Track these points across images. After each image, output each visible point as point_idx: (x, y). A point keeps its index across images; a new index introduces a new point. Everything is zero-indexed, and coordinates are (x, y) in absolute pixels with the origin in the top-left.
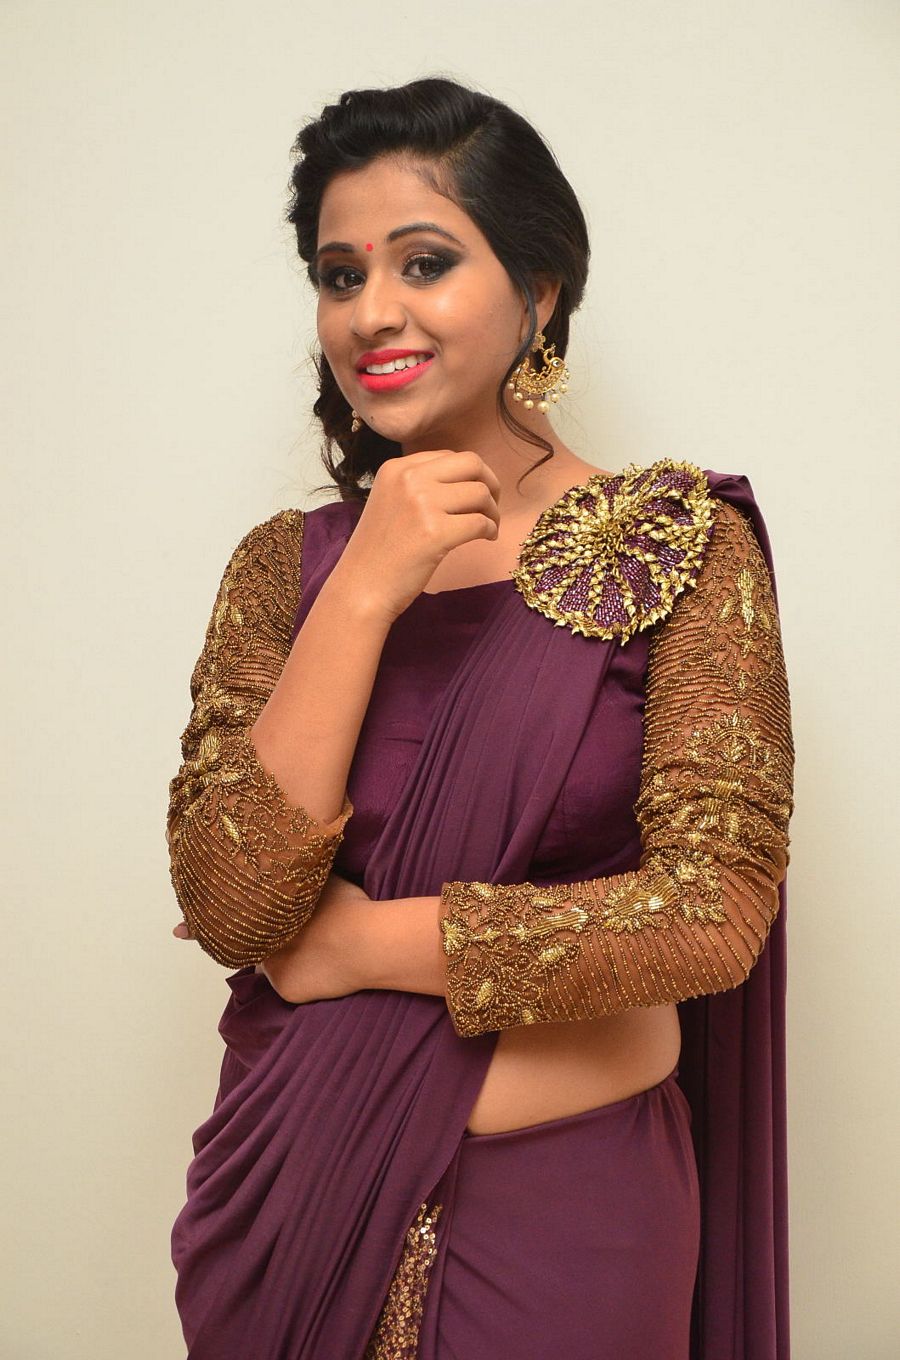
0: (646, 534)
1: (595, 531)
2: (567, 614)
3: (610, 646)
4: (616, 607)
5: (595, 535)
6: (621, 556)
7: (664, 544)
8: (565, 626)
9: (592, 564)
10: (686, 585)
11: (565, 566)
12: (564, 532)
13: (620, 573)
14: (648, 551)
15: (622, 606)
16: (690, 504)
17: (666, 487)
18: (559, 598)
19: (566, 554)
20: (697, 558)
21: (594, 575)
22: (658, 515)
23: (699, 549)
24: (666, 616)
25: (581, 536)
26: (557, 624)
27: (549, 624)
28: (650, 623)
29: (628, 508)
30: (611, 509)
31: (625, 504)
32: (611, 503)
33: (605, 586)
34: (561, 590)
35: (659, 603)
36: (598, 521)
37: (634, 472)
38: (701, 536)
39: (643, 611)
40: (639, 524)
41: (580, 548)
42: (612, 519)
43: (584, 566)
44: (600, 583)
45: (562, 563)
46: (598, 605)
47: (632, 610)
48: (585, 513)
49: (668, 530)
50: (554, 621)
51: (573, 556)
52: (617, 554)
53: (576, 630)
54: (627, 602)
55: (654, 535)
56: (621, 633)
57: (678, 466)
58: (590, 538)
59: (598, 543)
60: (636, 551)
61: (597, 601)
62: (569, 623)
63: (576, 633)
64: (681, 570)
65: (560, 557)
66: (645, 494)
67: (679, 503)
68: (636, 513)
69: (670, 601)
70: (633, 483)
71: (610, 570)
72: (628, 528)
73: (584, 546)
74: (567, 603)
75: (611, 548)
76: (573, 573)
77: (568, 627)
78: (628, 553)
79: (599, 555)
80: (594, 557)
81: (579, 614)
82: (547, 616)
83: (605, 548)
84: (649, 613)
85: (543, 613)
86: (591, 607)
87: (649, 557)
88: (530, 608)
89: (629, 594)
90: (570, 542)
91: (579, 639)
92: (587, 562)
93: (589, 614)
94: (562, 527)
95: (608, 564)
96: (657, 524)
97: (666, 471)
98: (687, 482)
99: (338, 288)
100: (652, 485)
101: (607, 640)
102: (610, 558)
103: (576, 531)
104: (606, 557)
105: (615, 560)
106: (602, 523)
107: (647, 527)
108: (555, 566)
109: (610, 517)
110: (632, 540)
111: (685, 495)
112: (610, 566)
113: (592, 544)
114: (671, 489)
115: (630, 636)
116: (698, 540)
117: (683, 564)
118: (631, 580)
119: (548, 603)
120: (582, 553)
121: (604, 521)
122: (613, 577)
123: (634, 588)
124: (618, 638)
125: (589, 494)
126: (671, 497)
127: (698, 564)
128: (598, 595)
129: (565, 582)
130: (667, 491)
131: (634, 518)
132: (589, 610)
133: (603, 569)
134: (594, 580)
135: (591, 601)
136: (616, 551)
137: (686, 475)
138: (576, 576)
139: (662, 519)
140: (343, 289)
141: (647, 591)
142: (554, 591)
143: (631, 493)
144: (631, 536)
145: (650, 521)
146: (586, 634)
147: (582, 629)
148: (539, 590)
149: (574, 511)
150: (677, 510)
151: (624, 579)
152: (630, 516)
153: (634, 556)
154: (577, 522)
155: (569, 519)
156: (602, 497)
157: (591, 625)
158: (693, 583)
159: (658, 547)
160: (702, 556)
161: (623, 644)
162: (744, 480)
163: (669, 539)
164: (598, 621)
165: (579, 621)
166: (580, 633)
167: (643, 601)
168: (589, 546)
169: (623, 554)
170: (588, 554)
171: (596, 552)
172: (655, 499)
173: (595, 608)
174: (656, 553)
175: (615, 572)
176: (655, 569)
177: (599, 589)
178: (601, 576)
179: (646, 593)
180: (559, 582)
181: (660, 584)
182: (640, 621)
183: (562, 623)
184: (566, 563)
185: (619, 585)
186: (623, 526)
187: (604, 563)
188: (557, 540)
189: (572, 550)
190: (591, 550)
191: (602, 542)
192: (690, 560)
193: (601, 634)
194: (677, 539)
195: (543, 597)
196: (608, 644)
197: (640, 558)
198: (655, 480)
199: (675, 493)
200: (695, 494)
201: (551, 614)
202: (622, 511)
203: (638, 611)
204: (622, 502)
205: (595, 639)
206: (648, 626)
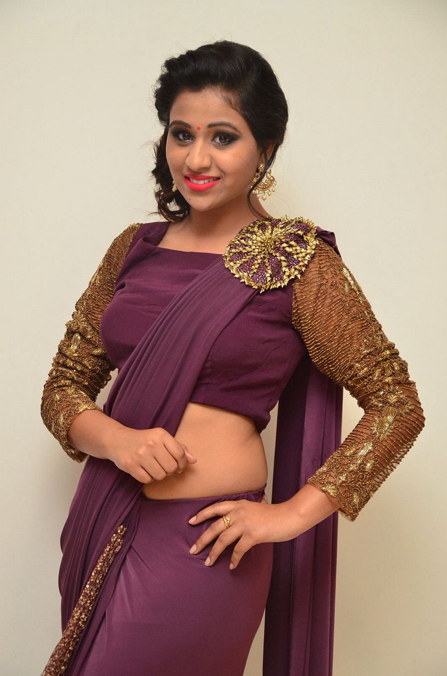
0: (284, 248)
1: (262, 241)
2: (241, 273)
3: (255, 292)
4: (262, 275)
5: (262, 243)
6: (270, 254)
7: (290, 254)
8: (238, 278)
9: (257, 255)
10: (296, 276)
11: (245, 253)
12: (249, 238)
13: (268, 262)
14: (283, 255)
15: (265, 276)
16: (306, 239)
17: (297, 229)
18: (239, 265)
19: (247, 248)
20: (303, 266)
21: (257, 260)
22: (291, 241)
23: (306, 262)
24: (284, 286)
25: (255, 241)
26: (235, 276)
27: (232, 275)
28: (276, 287)
29: (279, 235)
30: (272, 233)
31: (278, 232)
32: (272, 231)
33: (260, 266)
34: (241, 263)
35: (282, 279)
36: (264, 237)
37: (286, 219)
38: (308, 256)
39: (274, 281)
40: (282, 243)
41: (254, 247)
42: (271, 238)
43: (254, 255)
44: (258, 264)
45: (244, 251)
46: (255, 272)
47: (269, 279)
48: (261, 232)
49: (294, 248)
50: (234, 275)
51: (250, 250)
52: (269, 253)
53: (242, 280)
54: (268, 275)
55: (287, 249)
56: (262, 287)
57: (305, 220)
58: (259, 244)
59: (262, 247)
60: (278, 254)
61: (255, 271)
62: (240, 277)
63: (242, 282)
64: (296, 269)
65: (244, 249)
66: (287, 230)
67: (302, 237)
68: (282, 238)
69: (287, 280)
70: (284, 223)
71: (264, 259)
72: (277, 243)
73: (256, 246)
74: (242, 268)
75: (267, 250)
76: (248, 257)
77: (239, 278)
78: (274, 254)
79: (261, 252)
80: (259, 252)
81: (246, 274)
82: (232, 272)
83: (264, 250)
84: (276, 282)
85: (230, 270)
86: (252, 272)
87: (283, 258)
88: (226, 267)
89: (270, 272)
90: (250, 243)
91: (243, 284)
92: (255, 254)
93: (250, 276)
94: (249, 235)
95: (264, 257)
96: (290, 245)
97: (299, 222)
98: (307, 228)
99: (179, 139)
100: (292, 227)
101: (254, 288)
102: (266, 254)
103: (254, 238)
104: (264, 253)
105: (267, 256)
106: (266, 238)
107: (285, 245)
108: (241, 252)
109: (270, 237)
110: (277, 249)
111: (304, 234)
112: (265, 258)
113: (259, 246)
114: (299, 230)
115: (265, 290)
116: (307, 258)
117: (297, 267)
118: (272, 266)
119: (234, 267)
120: (254, 250)
121: (267, 237)
122: (265, 263)
123: (272, 270)
124: (259, 289)
125: (264, 223)
126: (299, 234)
127: (304, 269)
128: (256, 268)
129: (243, 260)
130: (297, 231)
131: (280, 240)
132: (251, 274)
133: (261, 258)
134: (256, 262)
135: (252, 270)
136: (269, 252)
137: (307, 226)
138: (249, 258)
139: (293, 243)
140: (182, 140)
141: (278, 272)
142: (238, 262)
143: (282, 228)
144: (277, 247)
145: (287, 243)
146: (246, 283)
147: (246, 281)
148: (230, 261)
149: (256, 229)
150: (300, 240)
151: (269, 265)
152: (279, 238)
153: (276, 256)
154: (256, 235)
155: (253, 233)
156: (270, 227)
157: (249, 280)
158: (299, 276)
159: (288, 255)
160: (306, 266)
161: (261, 292)
162: (332, 234)
163: (293, 252)
164: (253, 279)
165: (245, 277)
166: (244, 282)
167: (275, 276)
168: (258, 247)
169: (272, 254)
170: (256, 250)
171: (260, 250)
172: (291, 234)
173: (253, 273)
174: (286, 257)
175: (266, 261)
176: (284, 264)
177: (257, 266)
178: (259, 261)
179: (277, 273)
180: (241, 259)
181: (285, 272)
182: (271, 285)
183: (237, 276)
184: (246, 251)
185: (267, 267)
186: (275, 242)
187: (262, 256)
188: (245, 240)
189: (250, 247)
190: (258, 249)
191: (264, 247)
192: (300, 266)
193: (253, 285)
194: (298, 254)
195: (232, 264)
196: (254, 290)
197: (278, 258)
198: (294, 225)
199: (300, 232)
200: (310, 235)
201: (233, 271)
202: (276, 235)
203: (272, 280)
204: (278, 231)
205: (250, 287)
206: (275, 288)
